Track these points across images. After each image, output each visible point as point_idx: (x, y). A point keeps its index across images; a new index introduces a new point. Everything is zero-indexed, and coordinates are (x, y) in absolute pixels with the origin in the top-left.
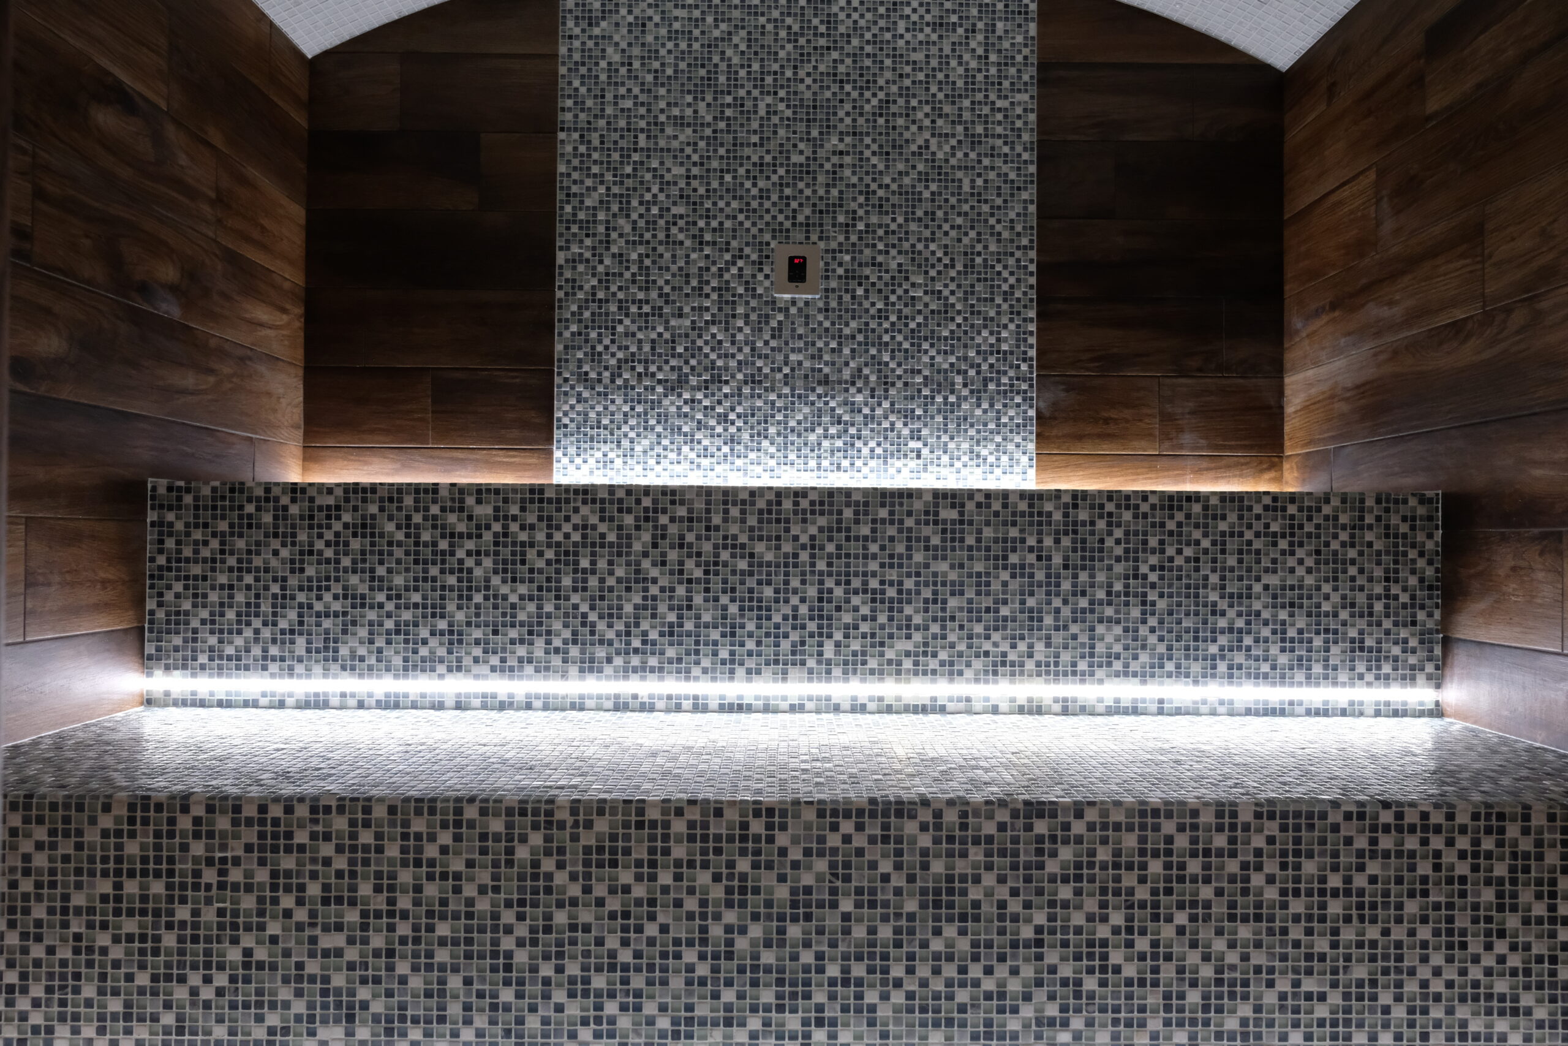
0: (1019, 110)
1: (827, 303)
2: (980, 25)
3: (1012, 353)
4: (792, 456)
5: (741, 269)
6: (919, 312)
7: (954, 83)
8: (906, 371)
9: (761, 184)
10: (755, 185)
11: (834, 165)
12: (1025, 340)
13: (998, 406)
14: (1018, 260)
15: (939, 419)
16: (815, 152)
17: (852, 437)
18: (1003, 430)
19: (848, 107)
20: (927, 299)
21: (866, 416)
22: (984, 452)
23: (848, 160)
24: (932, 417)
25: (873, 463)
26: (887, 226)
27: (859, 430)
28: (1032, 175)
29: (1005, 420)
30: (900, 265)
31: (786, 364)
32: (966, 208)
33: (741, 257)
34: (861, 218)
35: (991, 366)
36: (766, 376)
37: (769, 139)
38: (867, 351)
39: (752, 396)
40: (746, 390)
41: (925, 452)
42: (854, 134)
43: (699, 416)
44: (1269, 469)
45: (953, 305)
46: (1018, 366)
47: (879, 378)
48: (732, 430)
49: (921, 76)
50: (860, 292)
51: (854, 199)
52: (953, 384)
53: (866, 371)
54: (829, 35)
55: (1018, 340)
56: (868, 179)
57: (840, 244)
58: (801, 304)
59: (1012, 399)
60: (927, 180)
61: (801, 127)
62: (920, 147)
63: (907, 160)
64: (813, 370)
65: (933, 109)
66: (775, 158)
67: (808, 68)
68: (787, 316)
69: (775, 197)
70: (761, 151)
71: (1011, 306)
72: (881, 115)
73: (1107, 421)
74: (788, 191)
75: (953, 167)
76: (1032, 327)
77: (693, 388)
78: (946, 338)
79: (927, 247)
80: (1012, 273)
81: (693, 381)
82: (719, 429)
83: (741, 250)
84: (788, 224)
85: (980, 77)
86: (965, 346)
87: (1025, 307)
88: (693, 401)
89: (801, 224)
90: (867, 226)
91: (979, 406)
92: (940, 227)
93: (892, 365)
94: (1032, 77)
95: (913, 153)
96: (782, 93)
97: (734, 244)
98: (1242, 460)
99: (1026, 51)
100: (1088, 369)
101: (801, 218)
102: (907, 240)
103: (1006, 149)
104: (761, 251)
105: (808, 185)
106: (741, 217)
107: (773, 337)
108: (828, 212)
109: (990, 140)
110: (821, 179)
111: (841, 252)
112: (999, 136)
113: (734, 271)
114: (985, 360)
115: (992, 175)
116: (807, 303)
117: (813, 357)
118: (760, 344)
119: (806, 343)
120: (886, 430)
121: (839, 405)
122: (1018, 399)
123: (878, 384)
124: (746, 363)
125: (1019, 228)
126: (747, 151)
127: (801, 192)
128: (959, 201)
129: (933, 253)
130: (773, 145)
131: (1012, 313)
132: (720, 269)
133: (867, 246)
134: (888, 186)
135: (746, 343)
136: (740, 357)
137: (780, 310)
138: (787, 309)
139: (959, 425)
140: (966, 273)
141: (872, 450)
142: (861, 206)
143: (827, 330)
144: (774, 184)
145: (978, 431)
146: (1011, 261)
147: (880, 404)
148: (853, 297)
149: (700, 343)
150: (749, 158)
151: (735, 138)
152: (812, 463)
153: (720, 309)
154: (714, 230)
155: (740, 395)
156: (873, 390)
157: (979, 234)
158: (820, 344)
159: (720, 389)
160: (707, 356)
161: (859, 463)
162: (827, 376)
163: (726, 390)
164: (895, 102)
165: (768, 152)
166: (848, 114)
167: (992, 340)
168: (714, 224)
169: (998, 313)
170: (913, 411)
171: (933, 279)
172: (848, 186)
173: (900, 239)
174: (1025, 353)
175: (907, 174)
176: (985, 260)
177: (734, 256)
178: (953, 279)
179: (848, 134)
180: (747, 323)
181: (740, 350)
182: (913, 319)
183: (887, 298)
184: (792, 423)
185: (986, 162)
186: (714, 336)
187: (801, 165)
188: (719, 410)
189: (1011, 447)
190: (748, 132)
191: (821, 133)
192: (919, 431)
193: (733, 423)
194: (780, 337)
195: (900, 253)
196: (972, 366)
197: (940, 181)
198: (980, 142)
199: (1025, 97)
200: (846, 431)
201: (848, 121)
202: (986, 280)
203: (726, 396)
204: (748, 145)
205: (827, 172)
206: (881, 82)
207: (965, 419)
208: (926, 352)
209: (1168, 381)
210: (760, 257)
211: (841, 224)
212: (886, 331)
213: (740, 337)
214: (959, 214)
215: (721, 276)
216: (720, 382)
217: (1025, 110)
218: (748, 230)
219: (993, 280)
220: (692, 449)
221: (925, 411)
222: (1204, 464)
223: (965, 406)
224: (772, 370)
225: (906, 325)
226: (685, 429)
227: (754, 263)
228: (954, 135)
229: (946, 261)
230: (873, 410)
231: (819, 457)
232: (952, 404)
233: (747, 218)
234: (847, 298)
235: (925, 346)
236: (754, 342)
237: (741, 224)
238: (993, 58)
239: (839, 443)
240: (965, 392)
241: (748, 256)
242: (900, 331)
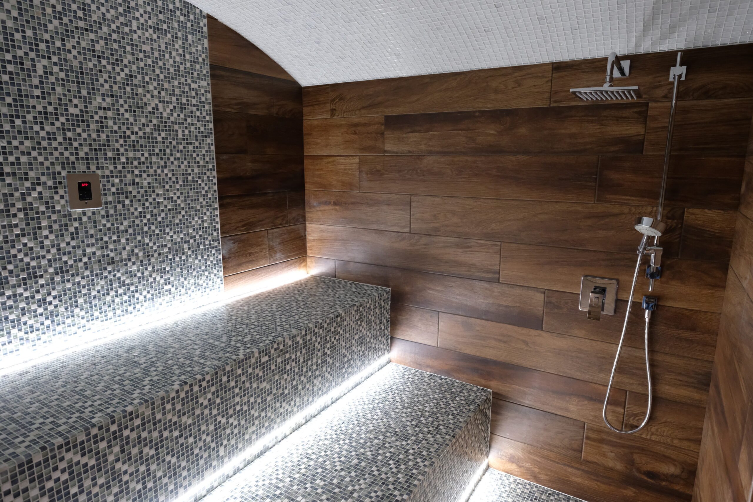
0: (203, 91)
1: (107, 212)
2: (179, 35)
3: (209, 227)
4: (96, 314)
5: (40, 193)
6: (163, 211)
7: (168, 69)
8: (158, 247)
9: (48, 128)
10: (42, 129)
11: (101, 117)
12: (214, 220)
13: (205, 257)
14: (208, 177)
15: (178, 270)
16: (86, 107)
17: (133, 292)
18: (208, 268)
19: (106, 76)
20: (165, 202)
21: (139, 278)
22: (201, 282)
23: (110, 114)
24: (175, 270)
25: (146, 304)
26: (139, 159)
27: (136, 287)
28: (211, 129)
29: (209, 263)
30: (149, 183)
31: (85, 255)
32: (181, 147)
33: (39, 184)
34: (123, 154)
35: (200, 236)
36: (71, 266)
37: (49, 93)
38: (135, 238)
39: (63, 282)
40: (58, 279)
41: (173, 289)
42: (112, 96)
43: (22, 305)
44: (302, 262)
45: (179, 205)
46: (212, 234)
47: (144, 253)
48: (51, 308)
49: (149, 62)
50: (127, 202)
51: (117, 141)
52: (183, 249)
53: (136, 251)
54: (86, 20)
55: (211, 220)
56: (124, 128)
57: (112, 172)
58: (90, 214)
59: (211, 252)
60: (159, 130)
61: (74, 87)
62: (153, 109)
63: (147, 117)
64: (103, 256)
65: (159, 84)
66: (56, 109)
67: (73, 42)
68: (81, 224)
69: (60, 139)
70: (44, 103)
71: (207, 202)
72: (128, 85)
73: (250, 254)
74: (69, 135)
75: (172, 122)
76: (217, 213)
77: (14, 286)
78: (177, 224)
79: (163, 171)
80: (206, 184)
81: (13, 281)
82: (40, 310)
83: (38, 179)
84: (73, 159)
85: (182, 68)
86: (188, 227)
87: (213, 202)
88: (15, 295)
89: (82, 158)
90: (127, 159)
91: (197, 258)
92: (169, 159)
93: (151, 244)
94: (207, 72)
95: (150, 113)
96: (55, 59)
97: (32, 174)
98: (295, 260)
99: (203, 56)
100: (241, 231)
101: (81, 154)
102: (152, 167)
103: (198, 113)
104: (55, 178)
105: (84, 131)
106: (34, 153)
107: (73, 239)
108: (100, 150)
109: (190, 107)
110: (93, 126)
111: (112, 177)
112: (194, 105)
113: (35, 194)
114: (197, 233)
115: (192, 128)
116: (94, 213)
117: (102, 248)
118: (63, 245)
119: (97, 240)
120: (151, 283)
121: (122, 275)
122: (214, 251)
123: (145, 257)
124: (55, 260)
125: (207, 159)
126: (32, 102)
127: (80, 135)
128: (177, 143)
129: (166, 175)
130: (53, 99)
131: (208, 206)
132: (23, 194)
133: (129, 172)
134: (137, 133)
135: (53, 246)
136: (49, 256)
137: (75, 220)
138: (80, 219)
139: (188, 271)
140: (184, 186)
141: (145, 297)
142: (122, 146)
143: (109, 229)
144: (58, 129)
145: (198, 272)
146: (205, 178)
147: (146, 269)
148: (124, 206)
149: (13, 252)
150: (34, 107)
151: (20, 90)
152: (110, 314)
153: (28, 224)
154: (12, 164)
155: (53, 283)
156: (142, 261)
157: (189, 163)
158: (106, 239)
159: (37, 282)
160: (22, 260)
161: (138, 306)
162: (113, 258)
163: (41, 281)
164: (136, 77)
165: (50, 104)
166: (106, 81)
167: (200, 222)
168: (11, 159)
169: (201, 207)
170: (165, 269)
171: (168, 190)
172: (112, 132)
173: (148, 167)
174: (215, 226)
175: (148, 126)
176: (193, 178)
177: (33, 184)
178: (178, 190)
179: (108, 96)
180: (51, 232)
181: (49, 251)
182: (160, 215)
183: (144, 204)
184: (94, 293)
185: (189, 120)
186: (25, 245)
187: (77, 116)
188: (38, 297)
189: (212, 276)
190: (31, 86)
191: (89, 93)
192: (169, 279)
193: (50, 303)
194: (78, 238)
195: (148, 175)
196: (191, 238)
197: (166, 130)
198: (185, 108)
199: (204, 83)
200: (129, 289)
201: (107, 86)
202: (194, 189)
203: (42, 286)
204: (32, 97)
205: (97, 122)
206: (126, 62)
207: (191, 267)
208: (168, 233)
209: (271, 231)
210: (55, 183)
211: (110, 158)
212: (146, 225)
213: (47, 242)
214: (178, 151)
215: (24, 199)
216: (36, 277)
217: (206, 91)
218: (42, 163)
219: (197, 189)
220: (20, 330)
221: (171, 267)
222: (284, 265)
223: (190, 260)
224: (75, 261)
225: (156, 219)
226: (12, 317)
227: (50, 188)
228: (171, 103)
229: (174, 179)
230: (143, 273)
231: (114, 309)
232: (184, 260)
233: (40, 154)
234: (119, 207)
235: (167, 230)
236: (59, 245)
237: (35, 158)
238: (188, 57)
239: (125, 298)
240: (190, 253)
241: (45, 183)
242: (153, 224)
